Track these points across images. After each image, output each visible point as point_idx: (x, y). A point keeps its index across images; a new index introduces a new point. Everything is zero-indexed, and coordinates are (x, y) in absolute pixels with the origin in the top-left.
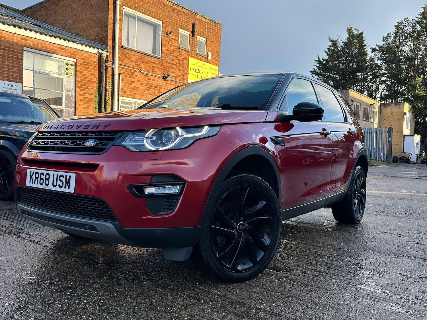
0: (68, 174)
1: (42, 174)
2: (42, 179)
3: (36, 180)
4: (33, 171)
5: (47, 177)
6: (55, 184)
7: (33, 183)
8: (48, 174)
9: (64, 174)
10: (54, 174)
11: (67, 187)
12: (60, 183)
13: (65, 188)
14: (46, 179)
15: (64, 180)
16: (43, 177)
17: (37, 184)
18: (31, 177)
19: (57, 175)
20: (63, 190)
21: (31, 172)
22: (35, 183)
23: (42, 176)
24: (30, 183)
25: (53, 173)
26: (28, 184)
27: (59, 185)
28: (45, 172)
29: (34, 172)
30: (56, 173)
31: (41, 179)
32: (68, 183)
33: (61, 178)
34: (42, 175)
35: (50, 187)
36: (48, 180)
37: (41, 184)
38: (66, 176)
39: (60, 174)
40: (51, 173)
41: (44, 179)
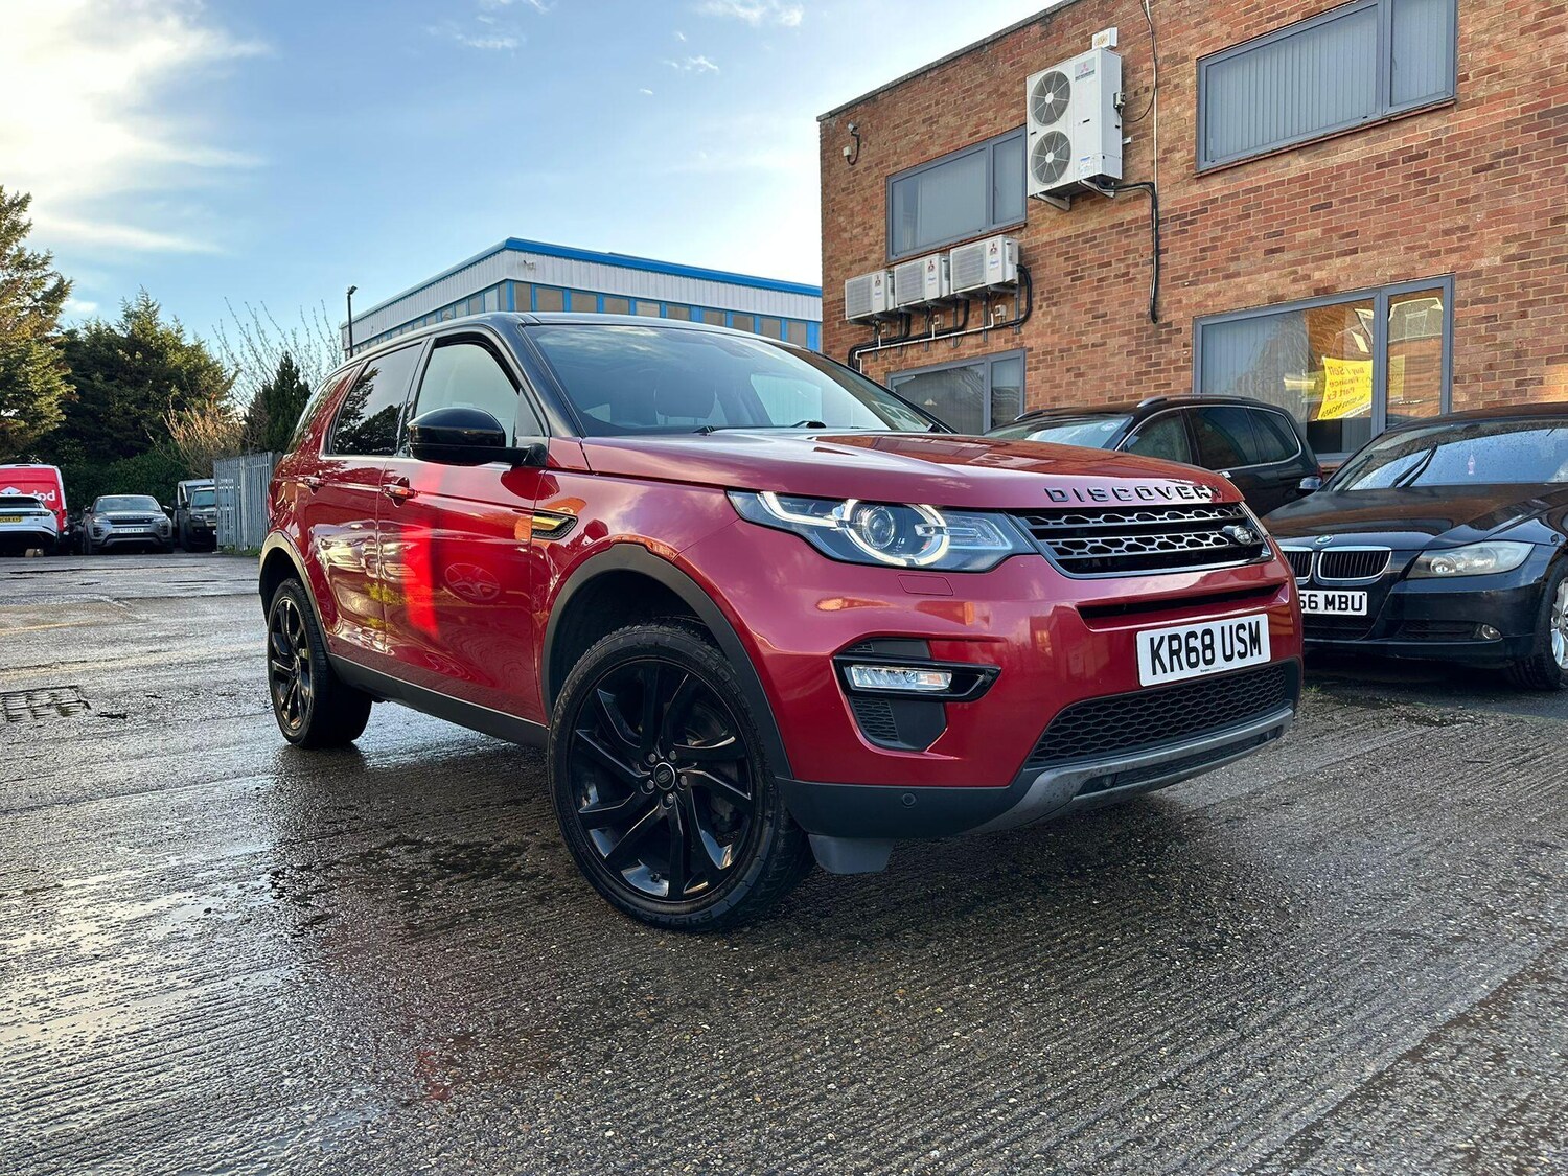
0: (1253, 619)
1: (1192, 634)
2: (1194, 650)
3: (1175, 658)
4: (1157, 634)
5: (1208, 640)
6: (1228, 653)
7: (1165, 671)
8: (1208, 632)
9: (1245, 620)
10: (1223, 628)
11: (1256, 652)
12: (1239, 647)
13: (1252, 655)
14: (1206, 647)
15: (1245, 635)
16: (1195, 643)
17: (1182, 668)
18: (1155, 655)
19: (1231, 627)
20: (1249, 661)
21: (1152, 639)
22: (1172, 670)
23: (1193, 642)
24: (1155, 673)
25: (1218, 625)
26: (1147, 678)
27: (1238, 652)
28: (1199, 629)
29: (1162, 638)
30: (1226, 623)
31: (1190, 650)
32: (1255, 640)
33: (1241, 633)
34: (1191, 640)
35: (1220, 665)
36: (1211, 647)
37: (1193, 665)
38: (1250, 624)
39: (1235, 622)
40: (1215, 627)
41: (1200, 649)
